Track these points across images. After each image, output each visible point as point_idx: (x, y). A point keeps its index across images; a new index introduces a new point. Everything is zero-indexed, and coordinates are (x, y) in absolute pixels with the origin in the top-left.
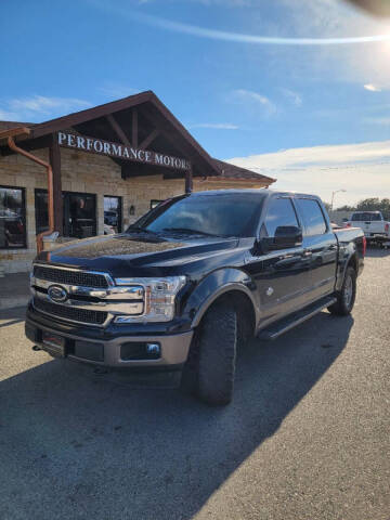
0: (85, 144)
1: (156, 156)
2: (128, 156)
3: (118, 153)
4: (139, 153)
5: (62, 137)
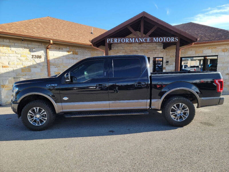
0: (118, 41)
1: (154, 38)
2: (138, 42)
3: (133, 41)
4: (144, 39)
5: (109, 40)
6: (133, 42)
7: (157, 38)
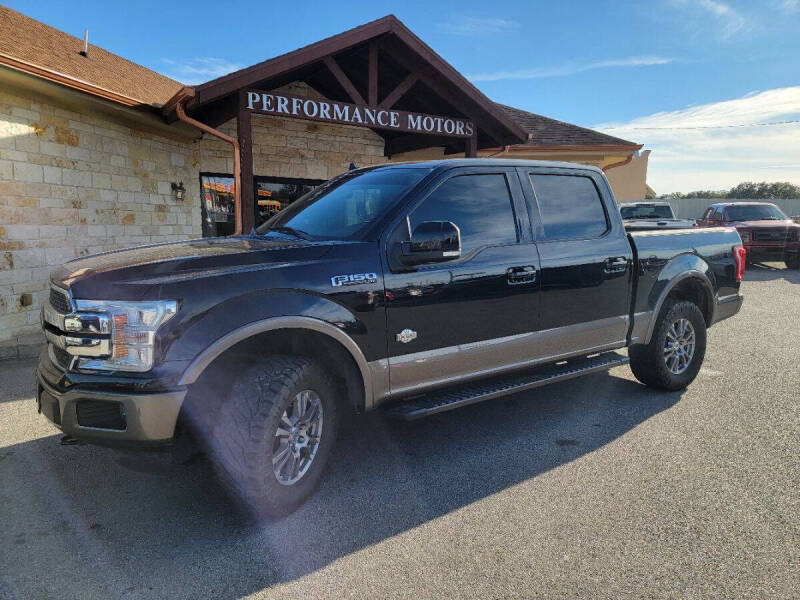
0: (290, 107)
1: (410, 117)
2: (360, 121)
3: (344, 117)
4: (380, 113)
5: (254, 98)
6: (347, 119)
7: (419, 118)
